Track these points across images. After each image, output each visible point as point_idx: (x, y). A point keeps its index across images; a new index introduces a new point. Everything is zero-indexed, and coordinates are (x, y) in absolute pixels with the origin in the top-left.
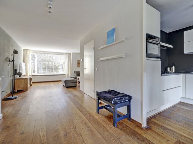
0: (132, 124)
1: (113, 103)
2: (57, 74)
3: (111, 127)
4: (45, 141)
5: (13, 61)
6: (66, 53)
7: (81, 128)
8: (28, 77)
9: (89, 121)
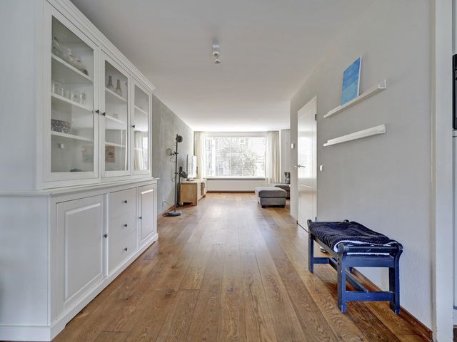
0: (401, 322)
1: (336, 250)
2: (251, 177)
3: (331, 307)
4: (198, 287)
5: (176, 153)
6: (268, 132)
7: (262, 288)
8: (198, 181)
9: (283, 281)
